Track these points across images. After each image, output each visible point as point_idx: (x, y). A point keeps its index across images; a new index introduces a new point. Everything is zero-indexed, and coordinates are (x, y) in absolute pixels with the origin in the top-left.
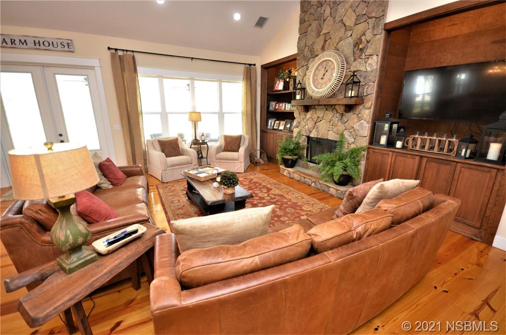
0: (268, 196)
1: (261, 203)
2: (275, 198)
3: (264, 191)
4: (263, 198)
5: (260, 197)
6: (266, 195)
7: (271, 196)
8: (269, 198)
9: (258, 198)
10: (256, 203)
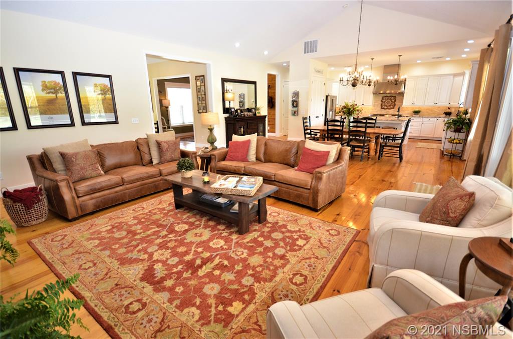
0: (151, 255)
1: (163, 237)
2: (139, 251)
3: (160, 265)
4: (162, 246)
5: (167, 248)
6: (156, 257)
7: (146, 256)
8: (150, 250)
9: (169, 245)
10: (170, 236)
